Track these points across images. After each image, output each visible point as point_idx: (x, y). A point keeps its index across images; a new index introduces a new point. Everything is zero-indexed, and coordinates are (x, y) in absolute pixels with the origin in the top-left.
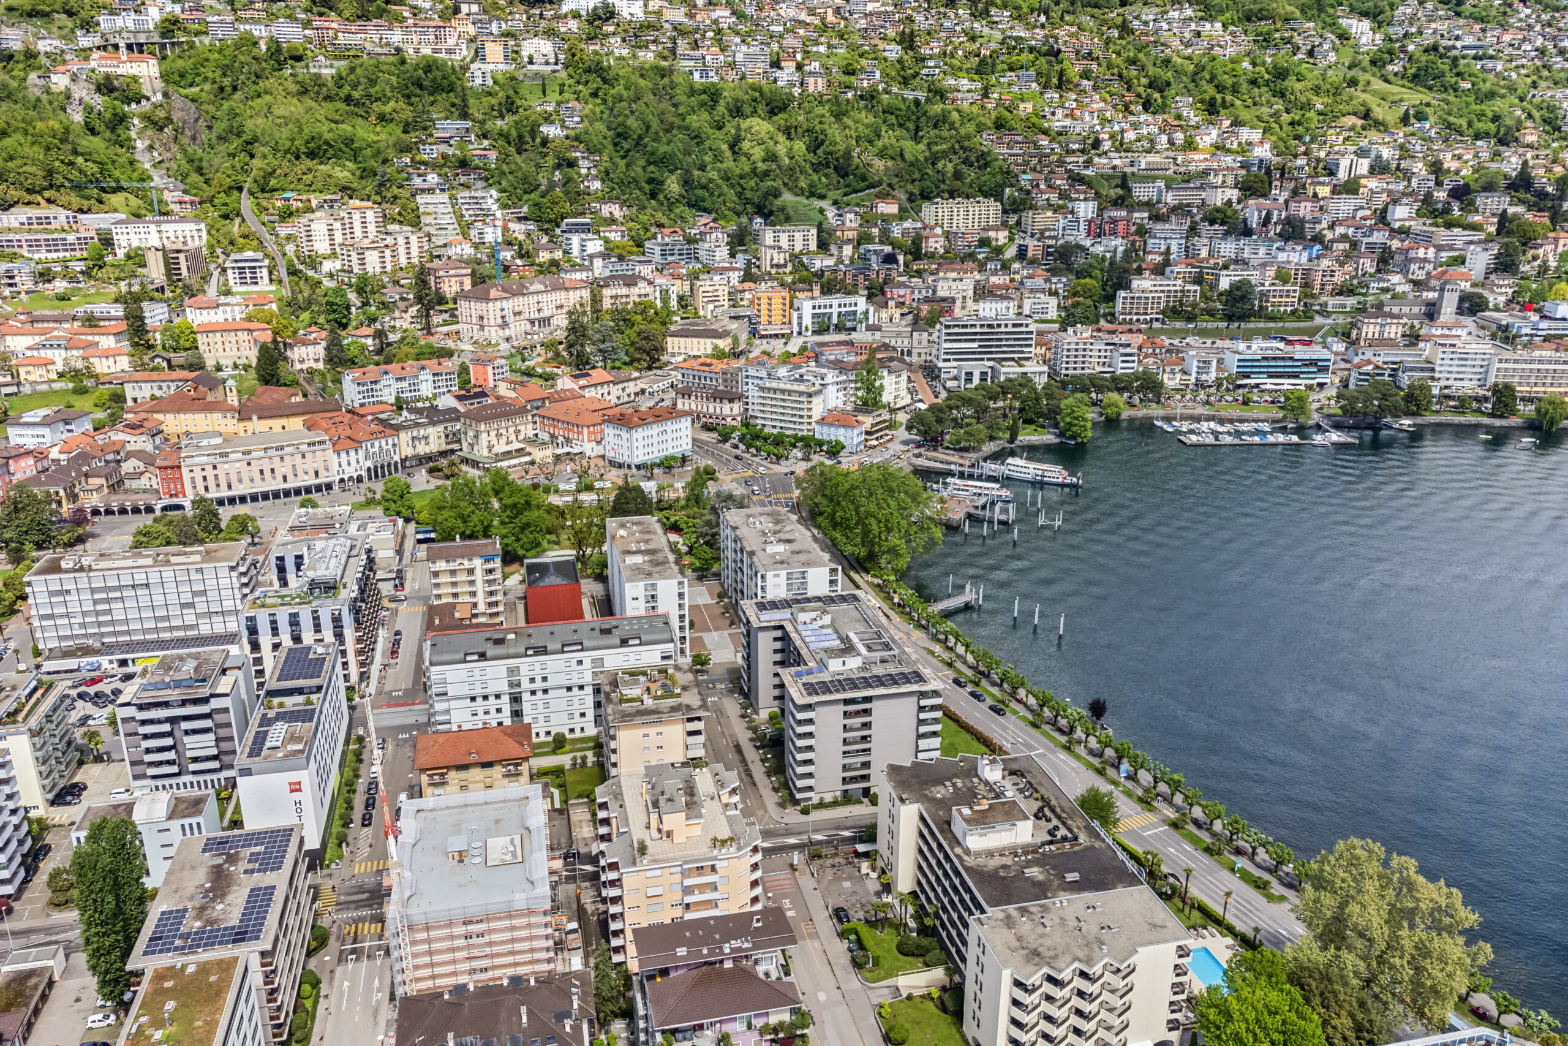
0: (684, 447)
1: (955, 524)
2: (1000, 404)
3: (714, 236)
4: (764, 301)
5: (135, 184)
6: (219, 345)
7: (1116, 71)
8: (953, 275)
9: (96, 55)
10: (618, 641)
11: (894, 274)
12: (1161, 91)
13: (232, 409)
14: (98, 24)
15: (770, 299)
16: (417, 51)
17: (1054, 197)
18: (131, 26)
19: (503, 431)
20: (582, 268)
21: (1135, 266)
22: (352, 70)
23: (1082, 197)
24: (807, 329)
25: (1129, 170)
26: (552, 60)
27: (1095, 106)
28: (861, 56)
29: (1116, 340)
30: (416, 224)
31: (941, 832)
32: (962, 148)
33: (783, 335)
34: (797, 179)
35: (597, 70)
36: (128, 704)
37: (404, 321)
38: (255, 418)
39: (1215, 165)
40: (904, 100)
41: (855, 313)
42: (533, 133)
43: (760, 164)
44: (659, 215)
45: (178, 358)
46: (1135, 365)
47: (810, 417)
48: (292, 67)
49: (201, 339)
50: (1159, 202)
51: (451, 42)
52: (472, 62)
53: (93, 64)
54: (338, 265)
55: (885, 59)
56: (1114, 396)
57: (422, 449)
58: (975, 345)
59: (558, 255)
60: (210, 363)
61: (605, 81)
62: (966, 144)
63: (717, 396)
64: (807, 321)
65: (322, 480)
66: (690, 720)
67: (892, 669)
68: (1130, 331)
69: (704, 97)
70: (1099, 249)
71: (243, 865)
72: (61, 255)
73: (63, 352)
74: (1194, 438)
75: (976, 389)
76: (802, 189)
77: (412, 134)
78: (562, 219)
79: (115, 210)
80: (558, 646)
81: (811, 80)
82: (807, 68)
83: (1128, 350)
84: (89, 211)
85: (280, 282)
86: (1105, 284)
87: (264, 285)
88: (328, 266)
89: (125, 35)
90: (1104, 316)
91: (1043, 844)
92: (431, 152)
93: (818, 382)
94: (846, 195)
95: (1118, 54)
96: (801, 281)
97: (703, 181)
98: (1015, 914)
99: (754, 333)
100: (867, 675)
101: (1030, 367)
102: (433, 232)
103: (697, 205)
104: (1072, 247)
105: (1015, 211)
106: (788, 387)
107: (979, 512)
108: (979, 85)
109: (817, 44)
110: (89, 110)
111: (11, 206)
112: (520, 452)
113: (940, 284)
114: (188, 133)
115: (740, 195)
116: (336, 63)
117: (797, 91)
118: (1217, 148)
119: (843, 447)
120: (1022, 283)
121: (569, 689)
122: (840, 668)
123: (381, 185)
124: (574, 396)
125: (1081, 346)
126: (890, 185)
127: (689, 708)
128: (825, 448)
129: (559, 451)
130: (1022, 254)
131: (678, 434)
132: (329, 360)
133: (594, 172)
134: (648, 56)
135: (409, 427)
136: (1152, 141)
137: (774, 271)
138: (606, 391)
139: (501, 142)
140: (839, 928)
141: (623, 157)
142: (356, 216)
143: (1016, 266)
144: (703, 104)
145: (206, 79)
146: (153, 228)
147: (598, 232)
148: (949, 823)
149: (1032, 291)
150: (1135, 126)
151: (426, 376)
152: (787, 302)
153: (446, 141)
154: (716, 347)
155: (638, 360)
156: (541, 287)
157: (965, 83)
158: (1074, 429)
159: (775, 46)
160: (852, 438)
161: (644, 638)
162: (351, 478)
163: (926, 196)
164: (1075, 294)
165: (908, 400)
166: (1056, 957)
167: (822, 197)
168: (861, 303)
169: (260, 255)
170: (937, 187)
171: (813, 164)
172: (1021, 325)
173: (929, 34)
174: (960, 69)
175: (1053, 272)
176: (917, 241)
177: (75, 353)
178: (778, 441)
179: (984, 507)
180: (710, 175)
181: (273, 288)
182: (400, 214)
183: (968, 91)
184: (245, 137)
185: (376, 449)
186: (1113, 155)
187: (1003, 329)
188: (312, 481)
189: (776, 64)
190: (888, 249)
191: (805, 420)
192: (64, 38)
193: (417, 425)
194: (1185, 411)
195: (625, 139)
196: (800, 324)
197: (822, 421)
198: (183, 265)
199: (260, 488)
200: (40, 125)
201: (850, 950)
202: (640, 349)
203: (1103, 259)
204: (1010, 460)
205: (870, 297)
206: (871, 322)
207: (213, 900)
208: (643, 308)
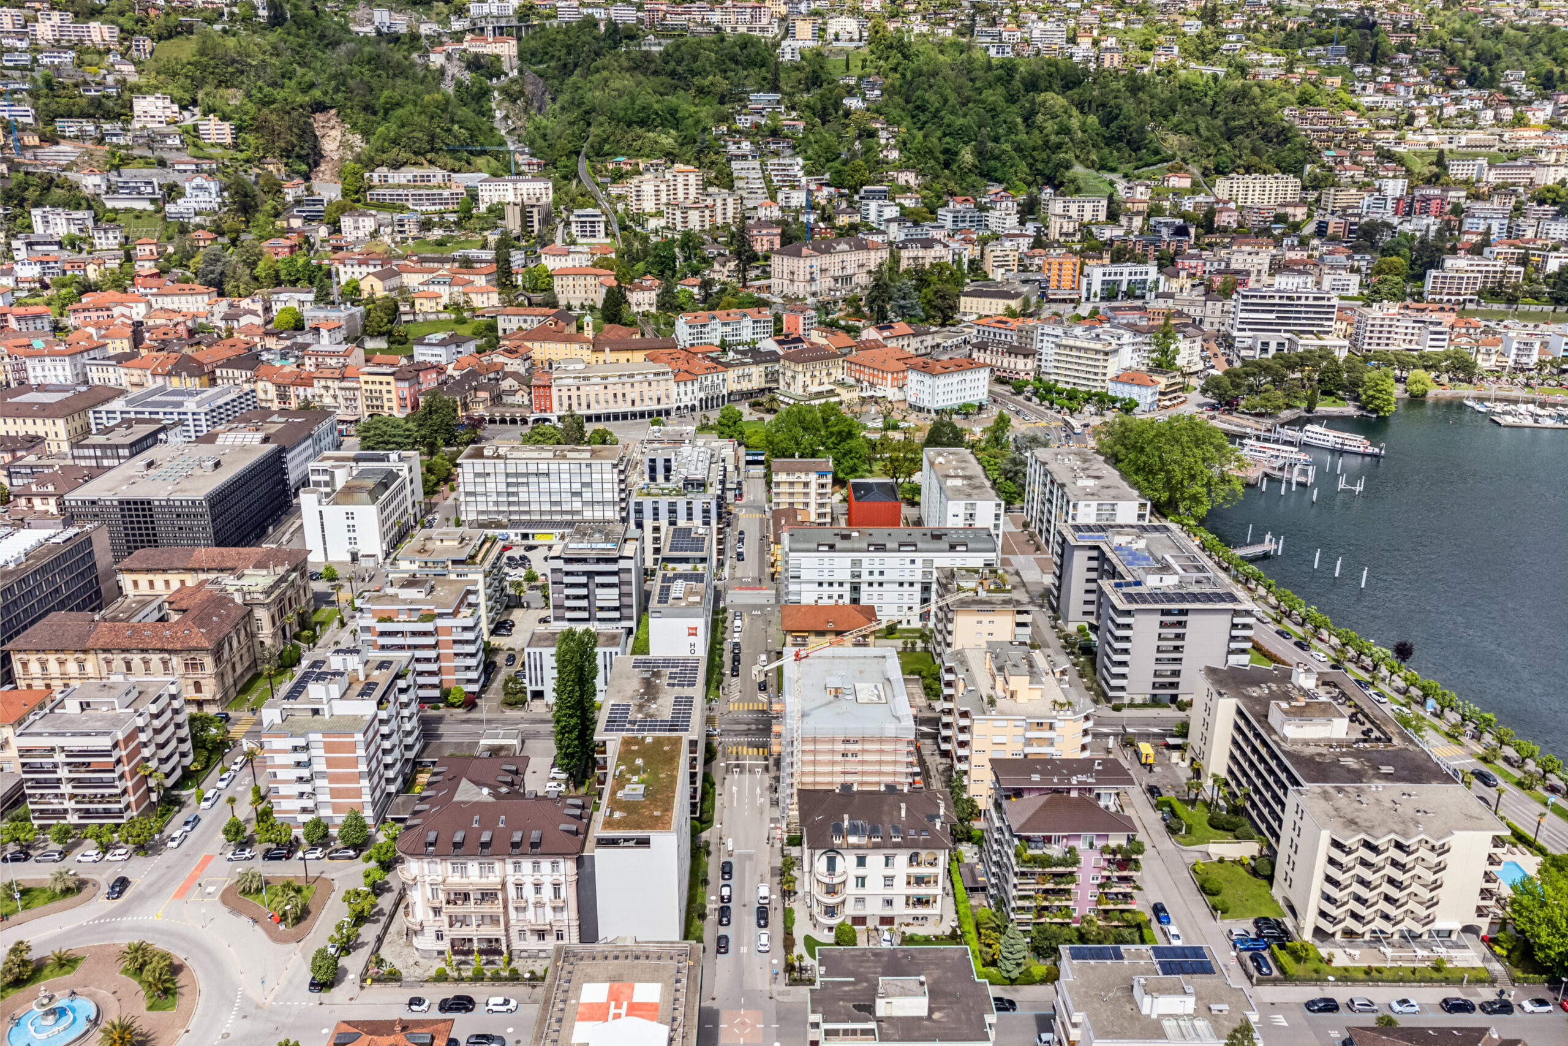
0: (981, 397)
1: (1252, 482)
2: (1298, 375)
3: (1004, 205)
4: (1055, 266)
5: (496, 148)
6: (571, 288)
7: (1438, 43)
8: (1248, 248)
9: (468, 37)
10: (947, 547)
11: (1185, 246)
12: (1489, 64)
13: (588, 341)
14: (468, 10)
15: (1060, 264)
16: (734, 29)
17: (1359, 175)
18: (495, 12)
19: (817, 373)
20: (879, 232)
21: (1448, 245)
22: (678, 47)
23: (1391, 174)
24: (1095, 295)
25: (1446, 147)
26: (856, 37)
27: (1412, 80)
28: (1159, 31)
29: (1426, 318)
30: (731, 187)
31: (1259, 722)
32: (1261, 123)
33: (1072, 301)
34: (1088, 153)
35: (901, 47)
36: (559, 558)
37: (722, 273)
38: (607, 350)
39: (1548, 142)
40: (1201, 75)
41: (1145, 281)
42: (837, 104)
43: (1053, 137)
44: (951, 184)
45: (537, 297)
46: (1445, 344)
47: (1105, 374)
48: (627, 46)
49: (557, 282)
50: (1478, 181)
51: (765, 21)
52: (784, 38)
53: (465, 45)
54: (662, 222)
55: (1184, 35)
56: (1420, 373)
57: (745, 386)
58: (1273, 316)
59: (857, 219)
60: (562, 302)
61: (906, 57)
62: (1266, 119)
63: (1012, 351)
64: (1097, 287)
65: (662, 406)
66: (1019, 612)
67: (1208, 589)
68: (1442, 309)
69: (1000, 72)
70: (1407, 228)
71: (665, 681)
72: (438, 208)
73: (447, 288)
74: (1509, 420)
75: (1274, 357)
76: (1093, 162)
77: (728, 106)
78: (862, 185)
79: (480, 171)
80: (896, 546)
81: (1108, 56)
82: (1103, 44)
83: (1439, 328)
84: (459, 171)
85: (614, 236)
86: (1413, 263)
87: (601, 239)
88: (653, 224)
89: (489, 19)
90: (1411, 295)
91: (1357, 741)
92: (744, 122)
93: (1114, 342)
94: (1137, 168)
95: (1442, 25)
96: (1088, 248)
97: (997, 151)
98: (1331, 790)
99: (1043, 295)
100: (1183, 591)
101: (1329, 341)
102: (745, 195)
103: (989, 176)
104: (1378, 225)
105: (1315, 188)
106: (1085, 345)
107: (1276, 473)
108: (1283, 60)
109: (1114, 20)
110: (459, 84)
111: (401, 166)
112: (831, 393)
113: (1234, 258)
114: (536, 104)
115: (1031, 166)
116: (663, 41)
117: (1092, 66)
118: (1553, 125)
119: (1137, 405)
120: (1321, 258)
121: (901, 584)
122: (1158, 584)
123: (701, 151)
124: (876, 345)
125: (1387, 322)
126: (1184, 160)
127: (1018, 603)
128: (1118, 405)
129: (864, 394)
130: (1321, 231)
131: (976, 384)
132: (662, 305)
133: (892, 142)
134: (947, 33)
135: (737, 365)
136: (1475, 117)
137: (1062, 239)
138: (906, 342)
139: (808, 113)
140: (1154, 802)
141: (920, 129)
142: (680, 179)
143: (1315, 242)
144: (999, 79)
145: (553, 57)
146: (510, 186)
147: (893, 199)
148: (1266, 716)
149: (1332, 267)
150: (1457, 101)
151: (748, 322)
152: (1078, 268)
153: (758, 112)
154: (1008, 308)
155: (934, 317)
156: (847, 247)
157: (1268, 58)
158: (1377, 402)
159: (1072, 23)
160: (1144, 396)
161: (970, 546)
162: (686, 407)
163: (1220, 171)
164: (1379, 273)
165: (1201, 366)
166: (1373, 827)
167: (1113, 170)
168: (1152, 271)
169: (598, 212)
170: (1233, 162)
171: (1104, 137)
172: (1323, 298)
173: (1232, 8)
174: (1264, 44)
175: (1356, 249)
176: (1210, 214)
177: (456, 289)
178: (1072, 396)
179: (1281, 469)
180: (1004, 147)
181: (608, 240)
182: (716, 178)
183: (1272, 66)
184: (584, 108)
185: (709, 382)
186: (1429, 131)
187: (1303, 302)
188: (655, 407)
189: (1073, 40)
190: (1179, 221)
191: (1099, 377)
192: (439, 22)
193: (744, 364)
194: (1499, 393)
195: (923, 111)
196: (1089, 290)
197: (1117, 379)
198: (536, 218)
199: (613, 409)
200: (427, 97)
201: (1164, 819)
202: (934, 307)
203: (1413, 237)
204: (1308, 427)
205: (1161, 268)
206: (1161, 290)
207: (648, 700)
208: (939, 267)
